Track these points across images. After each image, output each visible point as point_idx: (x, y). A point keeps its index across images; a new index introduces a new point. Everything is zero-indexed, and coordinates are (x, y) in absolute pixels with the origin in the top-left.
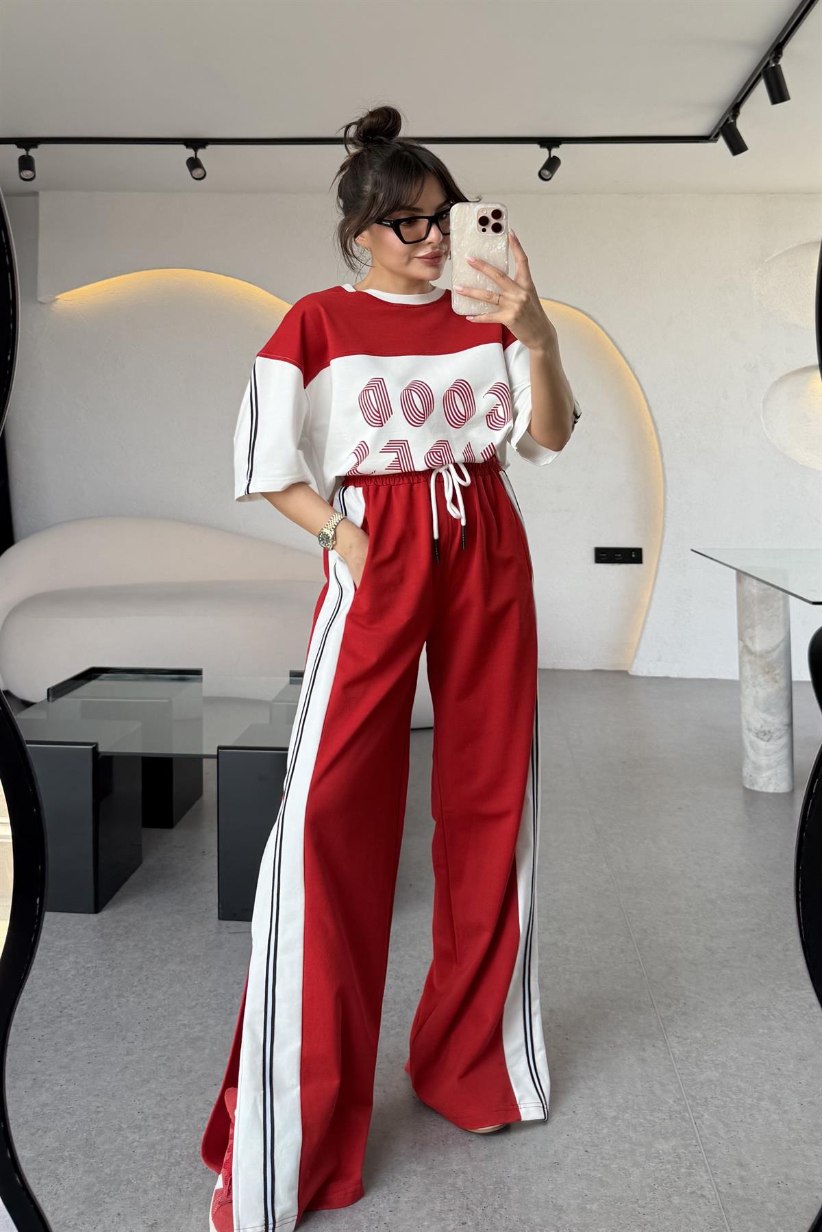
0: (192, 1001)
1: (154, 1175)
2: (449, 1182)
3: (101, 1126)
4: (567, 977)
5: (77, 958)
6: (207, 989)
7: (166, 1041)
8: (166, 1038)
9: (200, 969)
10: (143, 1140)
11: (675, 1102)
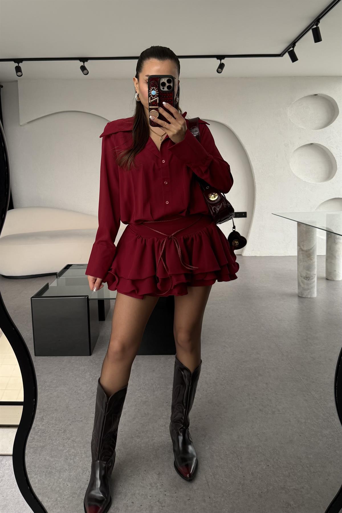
0: (138, 387)
1: (152, 455)
2: (257, 450)
3: (125, 436)
4: (267, 371)
5: (91, 373)
6: (142, 382)
7: (135, 403)
8: (135, 402)
9: (136, 375)
10: (142, 441)
11: (323, 415)
